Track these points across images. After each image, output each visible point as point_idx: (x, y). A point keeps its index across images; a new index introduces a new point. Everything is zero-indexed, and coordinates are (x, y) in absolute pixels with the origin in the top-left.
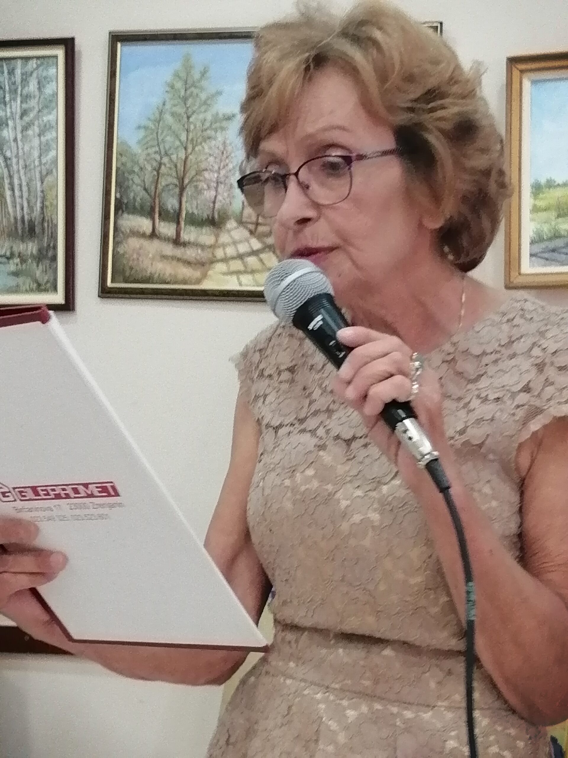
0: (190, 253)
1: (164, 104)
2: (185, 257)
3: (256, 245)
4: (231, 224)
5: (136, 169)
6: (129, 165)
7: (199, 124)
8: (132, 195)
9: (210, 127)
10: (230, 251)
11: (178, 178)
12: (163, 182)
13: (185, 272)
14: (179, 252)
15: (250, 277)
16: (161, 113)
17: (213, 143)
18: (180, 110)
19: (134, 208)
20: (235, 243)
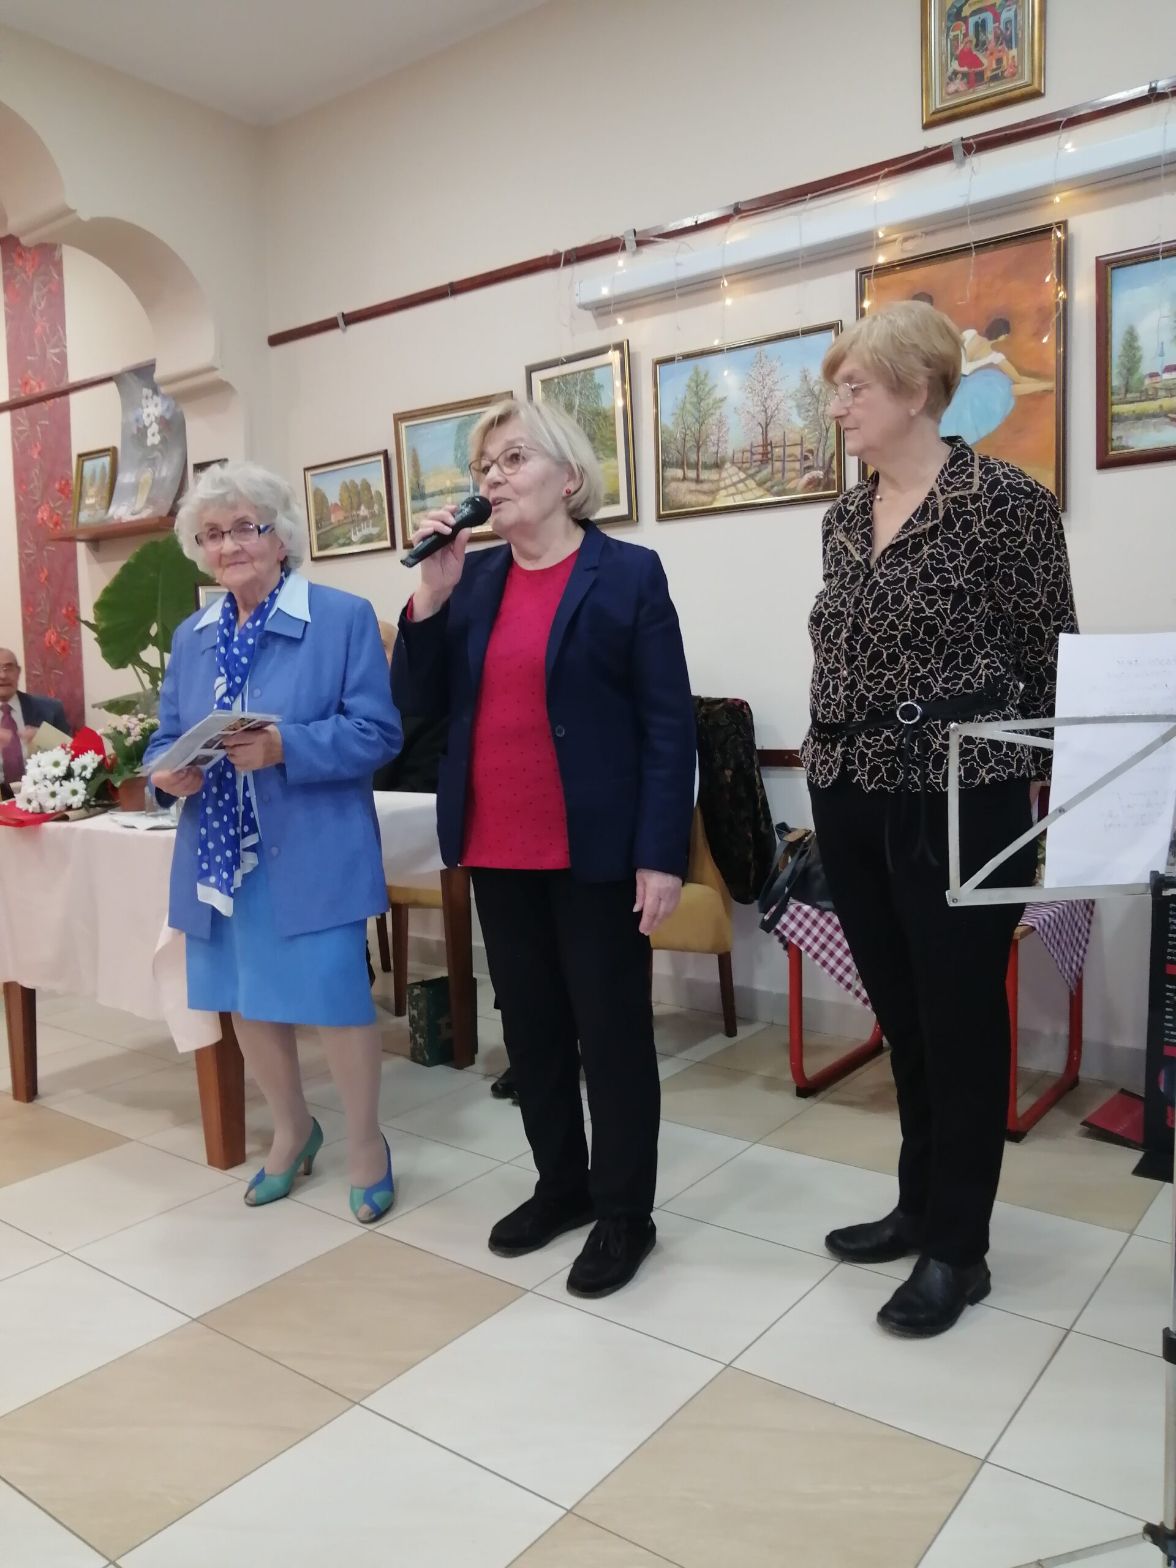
0: (705, 487)
1: (685, 397)
2: (703, 490)
3: (742, 475)
4: (728, 465)
5: (673, 440)
6: (668, 438)
7: (706, 407)
8: (671, 456)
9: (712, 408)
10: (728, 482)
11: (696, 442)
12: (688, 445)
13: (704, 498)
14: (699, 487)
15: (740, 496)
16: (684, 404)
17: (714, 417)
18: (695, 400)
19: (673, 464)
20: (731, 476)
